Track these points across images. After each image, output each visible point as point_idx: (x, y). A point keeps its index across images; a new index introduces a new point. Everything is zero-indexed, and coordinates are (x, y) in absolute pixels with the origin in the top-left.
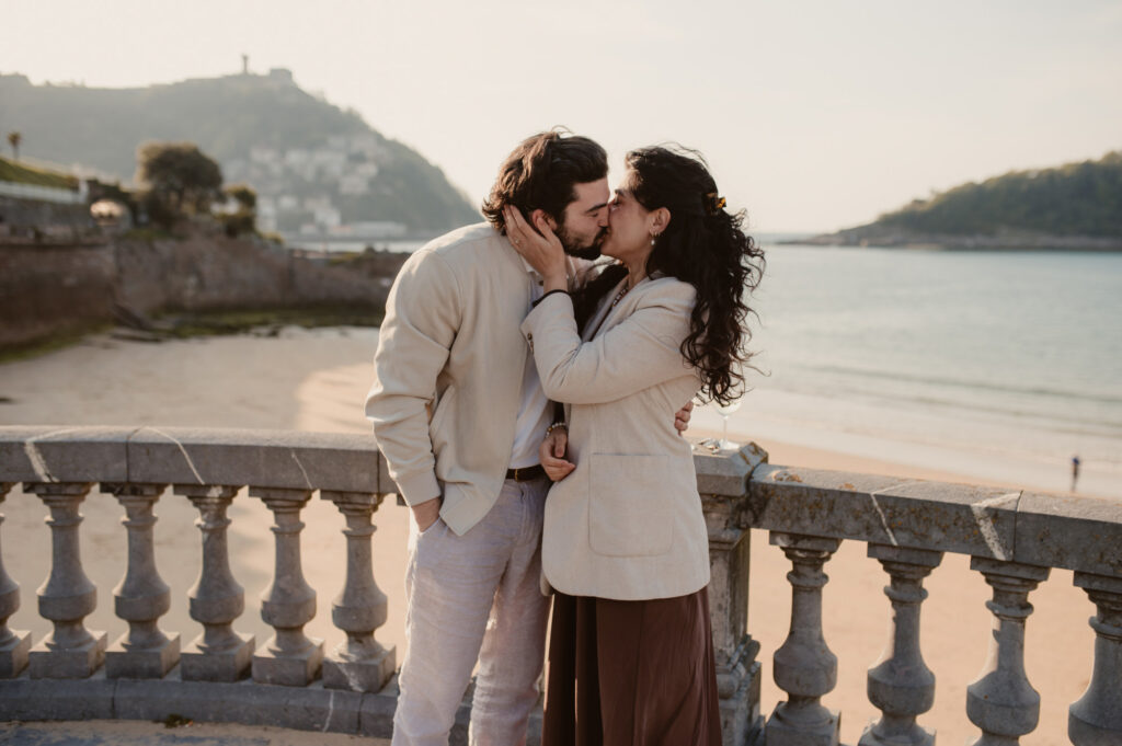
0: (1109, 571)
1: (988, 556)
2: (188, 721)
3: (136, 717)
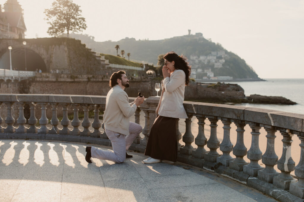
0: (208, 114)
1: (193, 113)
2: (90, 143)
3: (83, 142)
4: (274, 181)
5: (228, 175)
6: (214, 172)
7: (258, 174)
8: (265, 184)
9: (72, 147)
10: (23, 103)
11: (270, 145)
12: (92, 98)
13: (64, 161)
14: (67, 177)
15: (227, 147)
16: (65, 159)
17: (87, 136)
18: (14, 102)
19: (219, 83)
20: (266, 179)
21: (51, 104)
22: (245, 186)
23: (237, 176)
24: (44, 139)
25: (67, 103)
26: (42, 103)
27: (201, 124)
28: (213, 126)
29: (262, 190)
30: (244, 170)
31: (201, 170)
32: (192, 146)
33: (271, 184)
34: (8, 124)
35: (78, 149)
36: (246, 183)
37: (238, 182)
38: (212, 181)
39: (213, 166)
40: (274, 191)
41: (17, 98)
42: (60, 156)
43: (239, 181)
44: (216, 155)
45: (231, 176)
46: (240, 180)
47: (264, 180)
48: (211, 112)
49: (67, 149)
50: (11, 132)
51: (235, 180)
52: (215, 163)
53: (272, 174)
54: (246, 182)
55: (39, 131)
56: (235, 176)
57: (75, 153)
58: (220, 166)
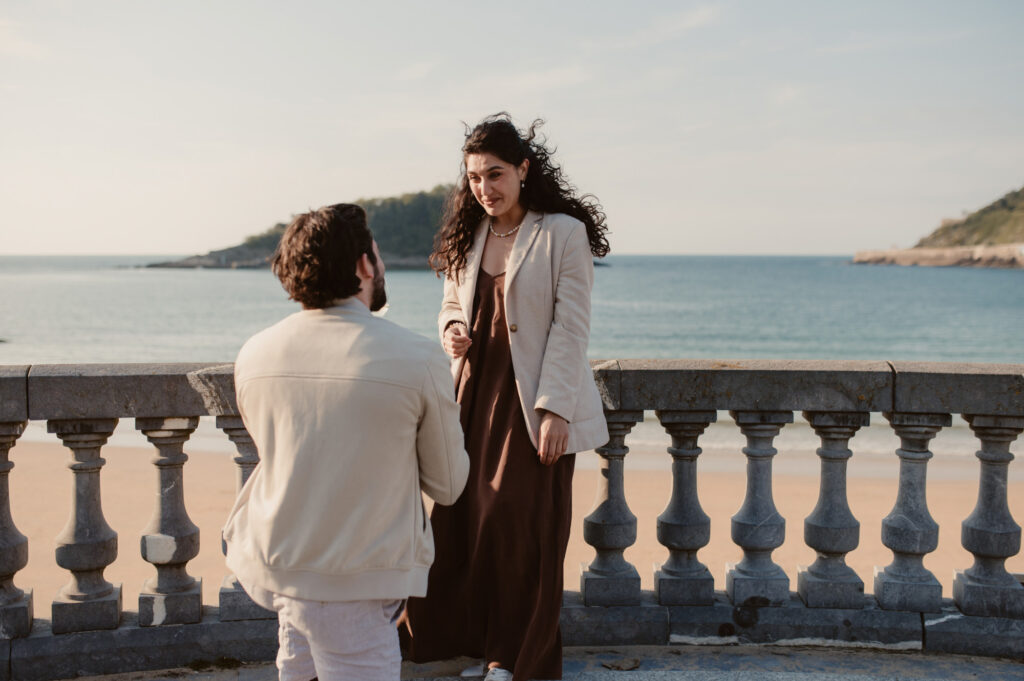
5: (816, 635)
6: (736, 644)
8: (1014, 625)
20: (1007, 609)
23: (871, 630)
29: (1009, 649)
36: (917, 644)
37: (875, 650)
39: (730, 620)
43: (880, 645)
45: (833, 634)
46: (885, 642)
48: (704, 396)
51: (861, 648)
54: (918, 640)
56: (854, 634)
58: (760, 611)
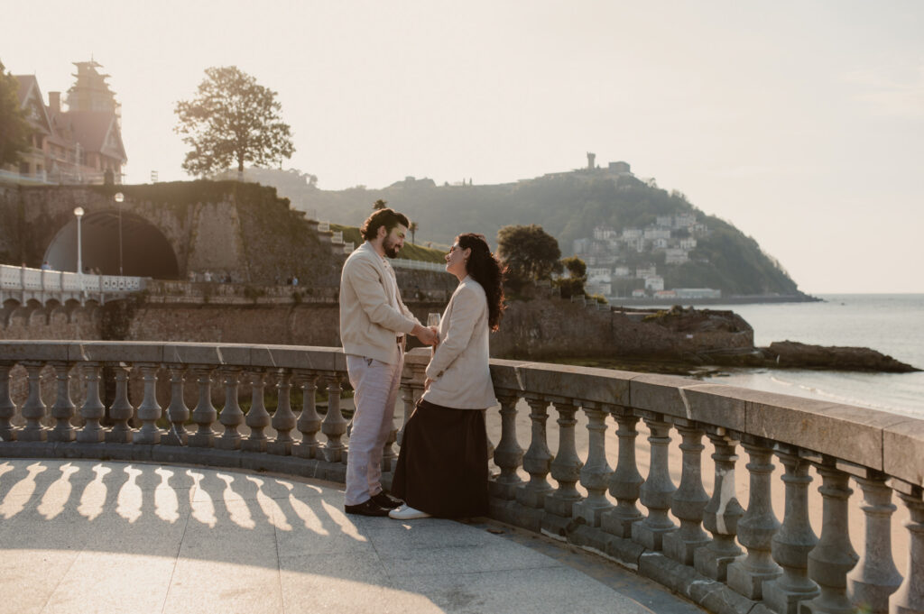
1: (517, 388)
4: (696, 559)
5: (596, 547)
6: (566, 543)
7: (664, 544)
8: (677, 568)
9: (219, 479)
10: (96, 364)
11: (690, 469)
12: (274, 351)
13: (191, 510)
14: (190, 547)
15: (596, 476)
16: (194, 506)
17: (259, 451)
18: (74, 362)
19: (678, 308)
20: (679, 555)
21: (168, 368)
22: (634, 574)
23: (618, 550)
24: (147, 460)
25: (208, 365)
26: (146, 365)
27: (539, 419)
28: (563, 422)
29: (670, 582)
30: (633, 535)
31: (534, 537)
32: (517, 477)
33: (690, 567)
34: (59, 419)
35: (232, 484)
36: (635, 566)
37: (619, 564)
38: (551, 562)
39: (564, 527)
40: (694, 585)
41: (83, 350)
42: (184, 499)
43: (621, 562)
44: (574, 497)
45: (603, 550)
46: (624, 561)
47: (674, 556)
48: (558, 387)
49: (204, 485)
50: (67, 440)
51: (611, 562)
52: (570, 519)
53: (695, 542)
54: (636, 564)
55: (135, 438)
56: (611, 551)
57: (223, 492)
58: (581, 526)
